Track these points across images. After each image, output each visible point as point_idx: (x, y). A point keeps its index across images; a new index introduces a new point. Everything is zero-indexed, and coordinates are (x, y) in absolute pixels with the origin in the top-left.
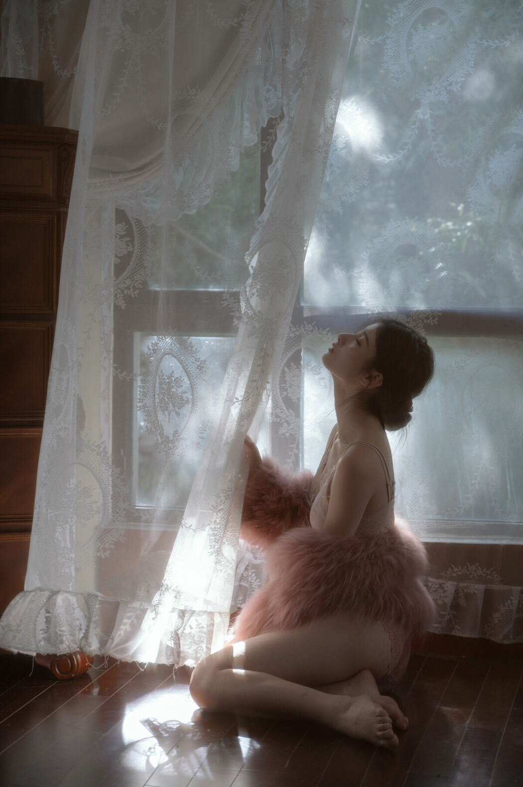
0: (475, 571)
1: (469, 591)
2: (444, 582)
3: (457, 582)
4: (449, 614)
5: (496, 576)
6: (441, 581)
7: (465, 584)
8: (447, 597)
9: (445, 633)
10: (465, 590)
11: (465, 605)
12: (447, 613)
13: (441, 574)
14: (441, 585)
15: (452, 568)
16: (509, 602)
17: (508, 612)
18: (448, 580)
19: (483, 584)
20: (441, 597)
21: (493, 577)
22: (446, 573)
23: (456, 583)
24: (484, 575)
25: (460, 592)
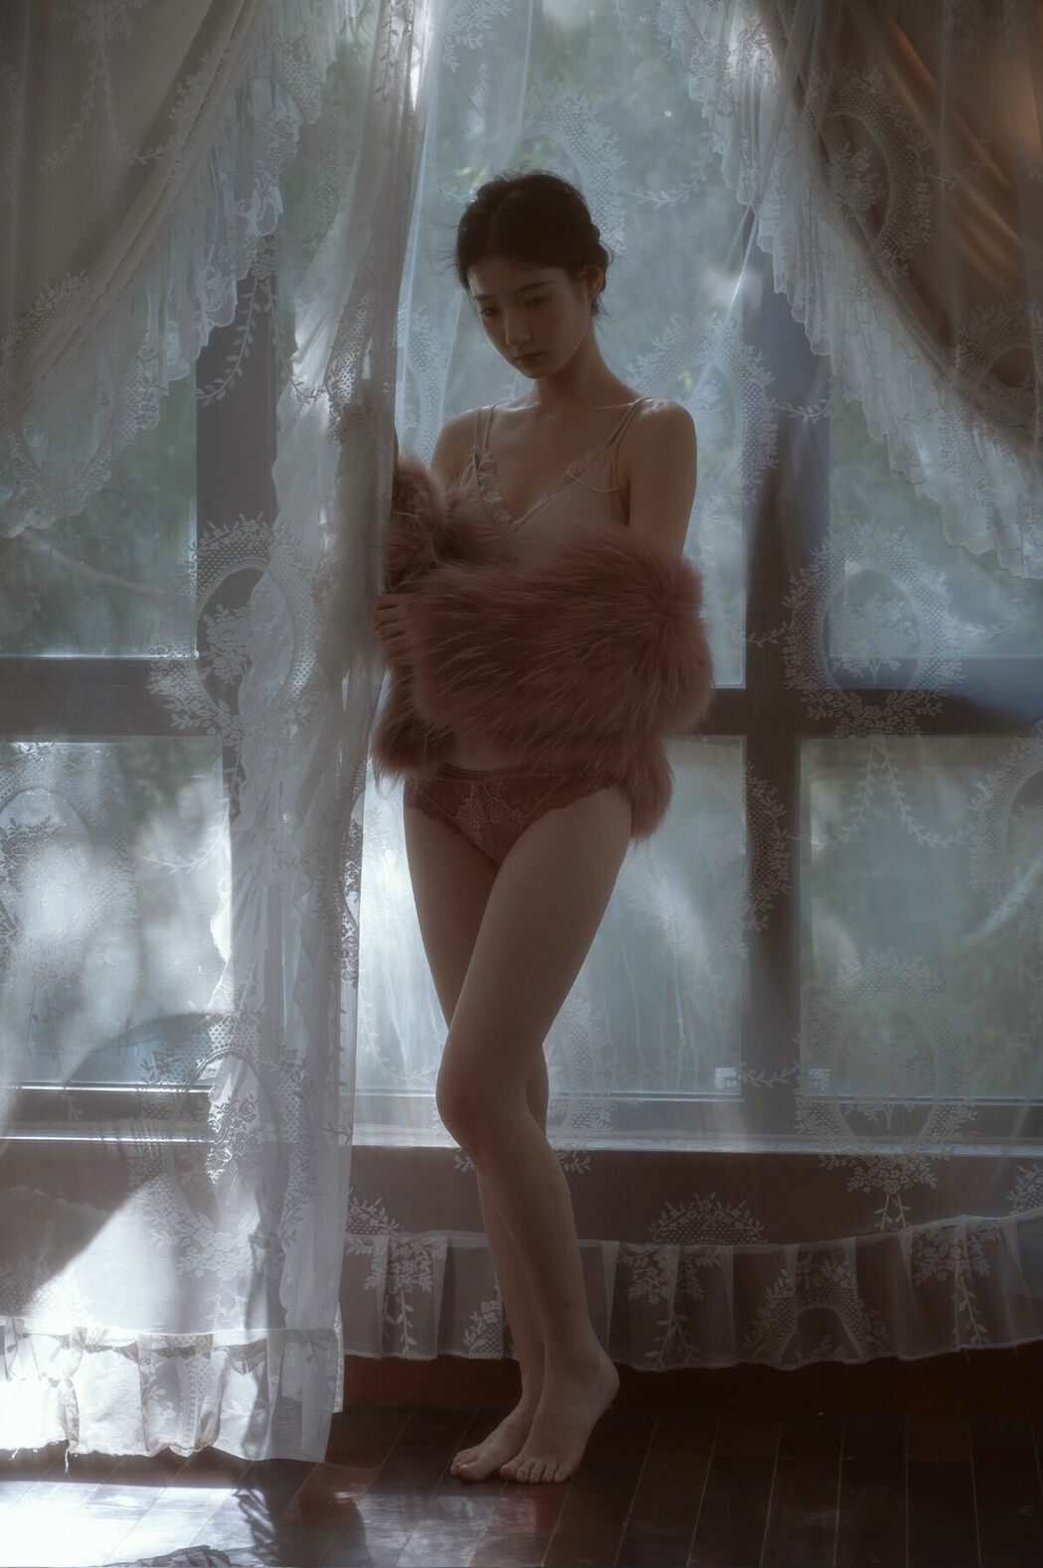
0: (712, 1212)
1: (705, 1264)
2: (657, 1247)
3: (681, 1243)
4: (673, 1324)
5: (751, 1221)
6: (650, 1247)
7: (696, 1247)
8: (664, 1284)
9: (672, 1367)
10: (697, 1260)
11: (701, 1297)
12: (670, 1322)
13: (649, 1228)
14: (650, 1255)
15: (668, 1211)
16: (781, 1282)
17: (782, 1304)
18: (663, 1242)
19: (730, 1243)
20: (654, 1286)
21: (746, 1225)
22: (658, 1226)
23: (678, 1247)
24: (729, 1220)
25: (689, 1268)
